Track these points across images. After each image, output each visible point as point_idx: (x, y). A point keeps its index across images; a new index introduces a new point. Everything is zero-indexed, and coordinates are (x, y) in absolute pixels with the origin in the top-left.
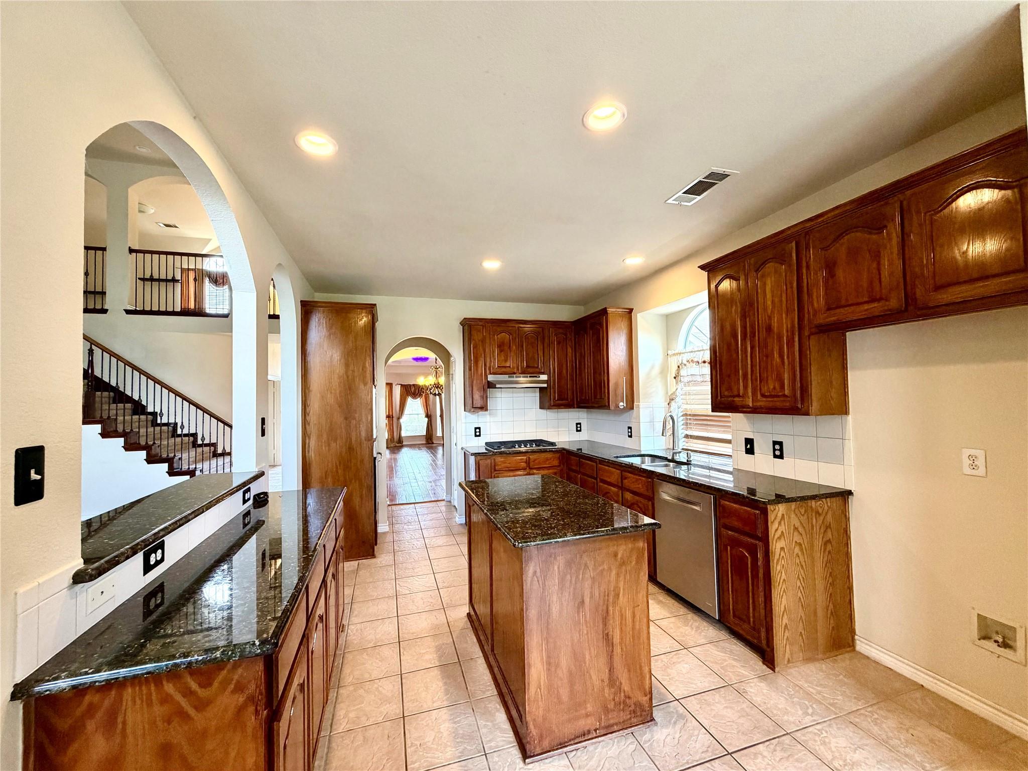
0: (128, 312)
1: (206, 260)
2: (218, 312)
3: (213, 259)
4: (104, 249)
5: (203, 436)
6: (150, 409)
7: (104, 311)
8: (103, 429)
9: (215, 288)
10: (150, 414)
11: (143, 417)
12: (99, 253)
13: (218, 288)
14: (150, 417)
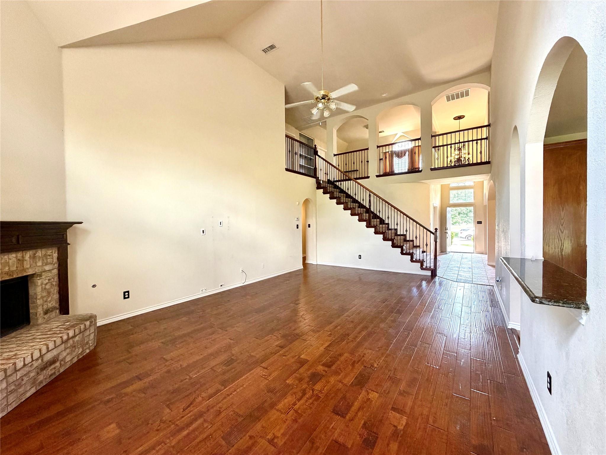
0: (377, 176)
1: (393, 146)
2: (399, 172)
3: (396, 145)
4: (367, 149)
5: (416, 236)
6: (386, 222)
7: (368, 177)
8: (375, 230)
9: (398, 159)
10: (387, 224)
11: (384, 226)
12: (366, 151)
13: (399, 159)
14: (387, 226)
